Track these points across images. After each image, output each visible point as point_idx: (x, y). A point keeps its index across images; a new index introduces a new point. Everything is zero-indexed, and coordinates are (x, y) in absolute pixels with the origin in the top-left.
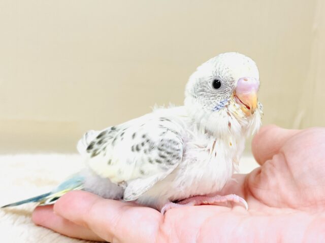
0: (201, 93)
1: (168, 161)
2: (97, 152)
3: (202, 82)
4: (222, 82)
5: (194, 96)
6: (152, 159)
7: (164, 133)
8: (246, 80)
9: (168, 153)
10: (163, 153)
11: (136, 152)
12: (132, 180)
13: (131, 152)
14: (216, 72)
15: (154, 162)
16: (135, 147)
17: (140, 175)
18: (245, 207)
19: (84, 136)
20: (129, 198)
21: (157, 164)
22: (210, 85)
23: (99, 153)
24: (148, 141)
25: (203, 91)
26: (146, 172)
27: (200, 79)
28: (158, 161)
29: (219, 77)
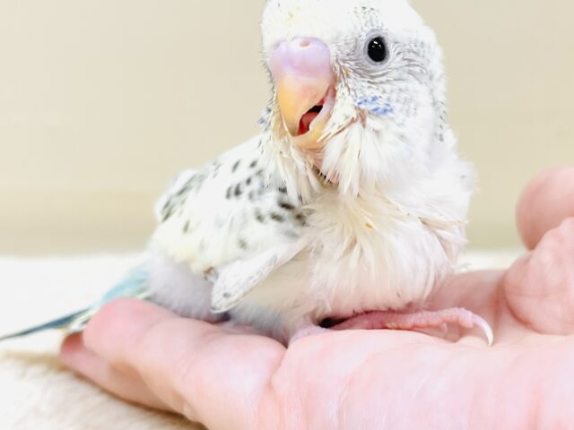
6: (264, 212)
11: (233, 199)
12: (226, 263)
13: (225, 200)
15: (268, 218)
17: (239, 251)
18: (486, 339)
20: (218, 305)
21: (273, 223)
24: (259, 173)
26: (250, 242)
28: (276, 217)
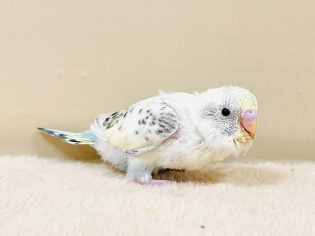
0: (210, 116)
1: (167, 130)
2: (111, 125)
3: (211, 106)
4: (231, 111)
5: (202, 116)
7: (164, 108)
8: (251, 112)
9: (166, 123)
10: (163, 124)
13: (139, 125)
14: (226, 102)
16: (141, 122)
19: (96, 121)
22: (220, 112)
23: (113, 126)
24: (151, 114)
25: (211, 115)
27: (209, 103)
29: (229, 107)
